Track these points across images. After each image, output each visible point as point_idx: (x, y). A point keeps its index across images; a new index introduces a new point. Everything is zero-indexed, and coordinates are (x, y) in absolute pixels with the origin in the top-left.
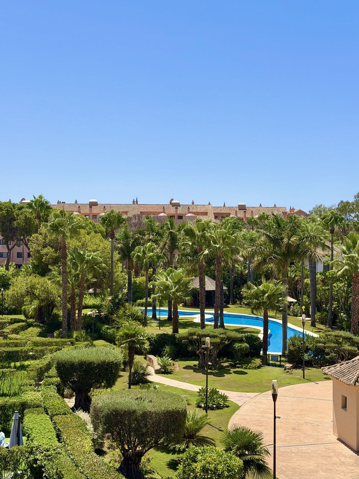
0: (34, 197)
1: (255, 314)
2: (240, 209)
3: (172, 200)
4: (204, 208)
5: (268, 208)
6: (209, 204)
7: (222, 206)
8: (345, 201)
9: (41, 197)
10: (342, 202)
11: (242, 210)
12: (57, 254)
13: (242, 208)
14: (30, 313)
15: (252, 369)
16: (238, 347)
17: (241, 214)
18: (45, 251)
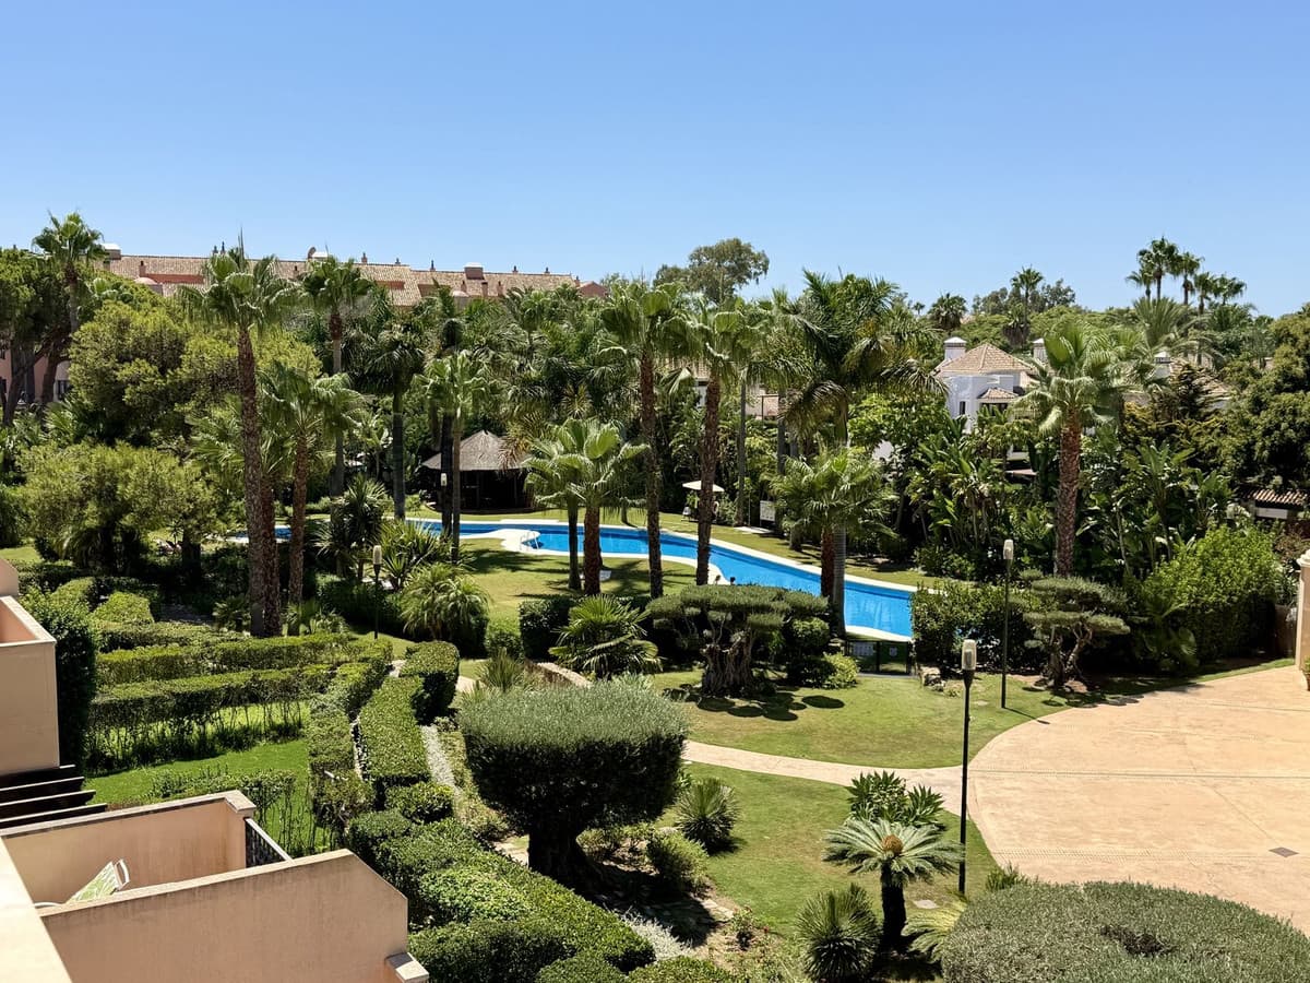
0: (56, 223)
1: (629, 525)
2: (469, 278)
3: (313, 250)
4: (392, 272)
5: (532, 277)
6: (398, 263)
7: (428, 268)
8: (670, 266)
9: (76, 219)
10: (665, 268)
11: (475, 279)
12: (168, 381)
13: (474, 274)
14: (65, 545)
15: (845, 687)
16: (805, 629)
17: (474, 290)
18: (126, 372)
